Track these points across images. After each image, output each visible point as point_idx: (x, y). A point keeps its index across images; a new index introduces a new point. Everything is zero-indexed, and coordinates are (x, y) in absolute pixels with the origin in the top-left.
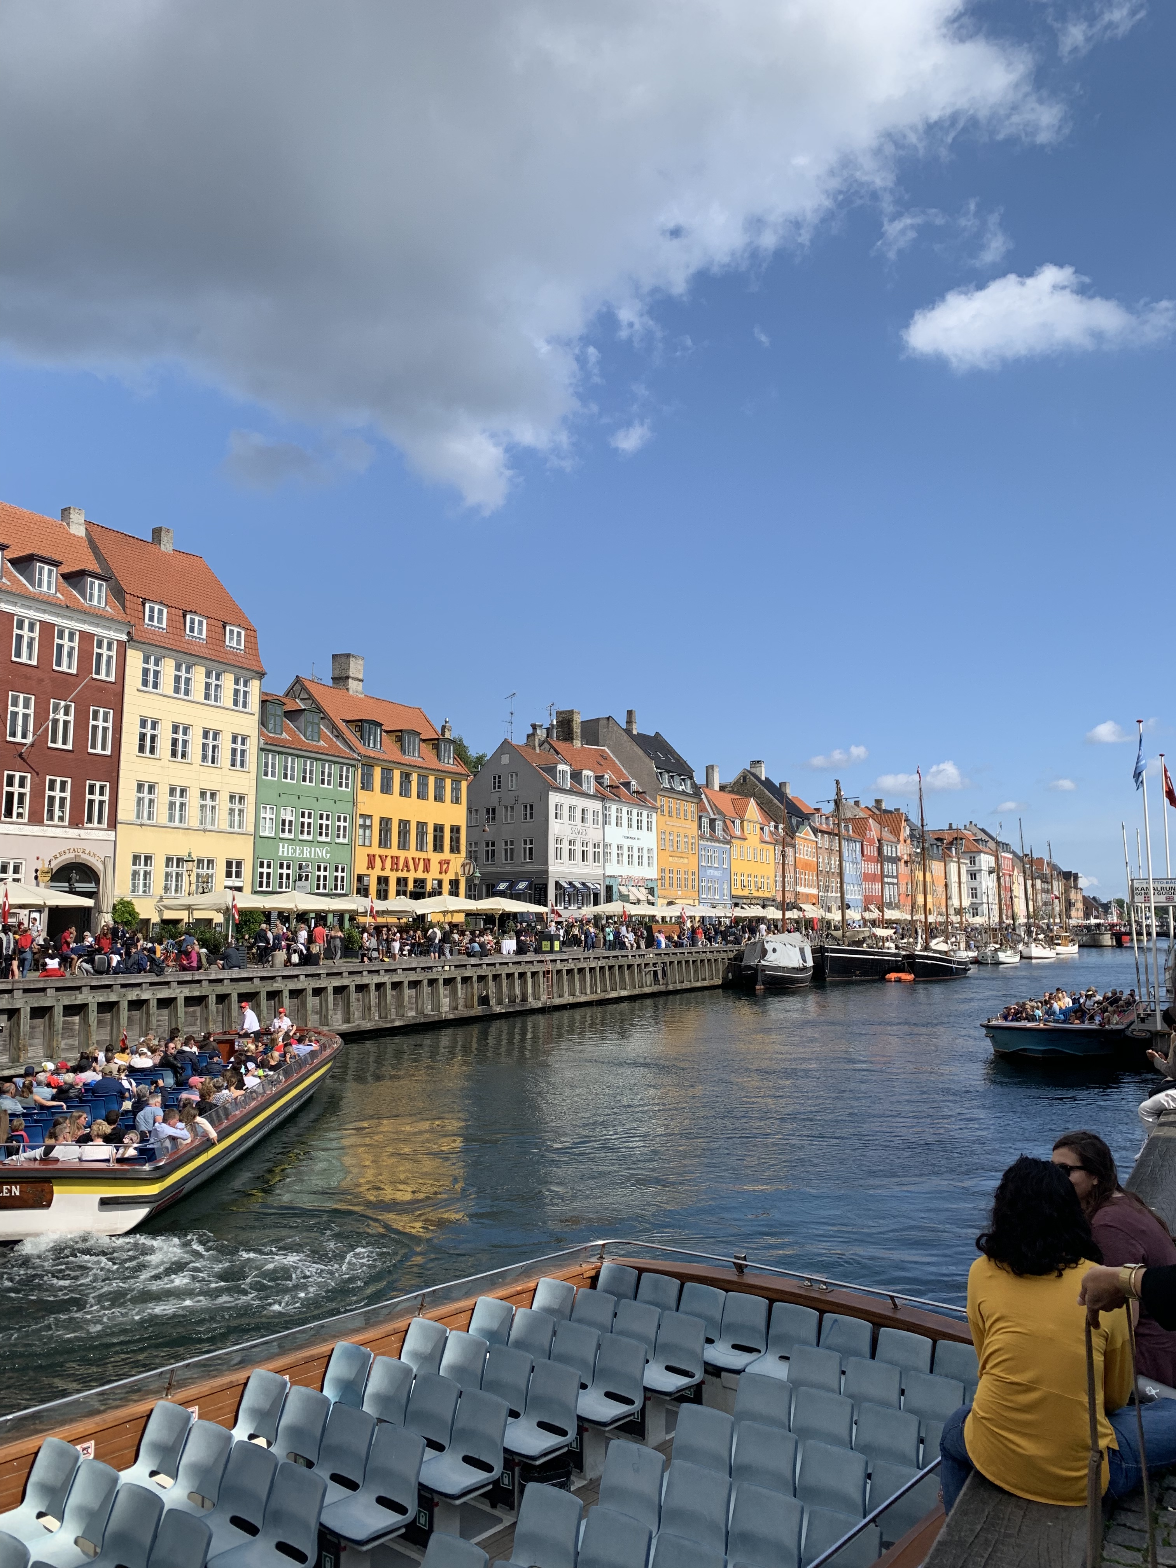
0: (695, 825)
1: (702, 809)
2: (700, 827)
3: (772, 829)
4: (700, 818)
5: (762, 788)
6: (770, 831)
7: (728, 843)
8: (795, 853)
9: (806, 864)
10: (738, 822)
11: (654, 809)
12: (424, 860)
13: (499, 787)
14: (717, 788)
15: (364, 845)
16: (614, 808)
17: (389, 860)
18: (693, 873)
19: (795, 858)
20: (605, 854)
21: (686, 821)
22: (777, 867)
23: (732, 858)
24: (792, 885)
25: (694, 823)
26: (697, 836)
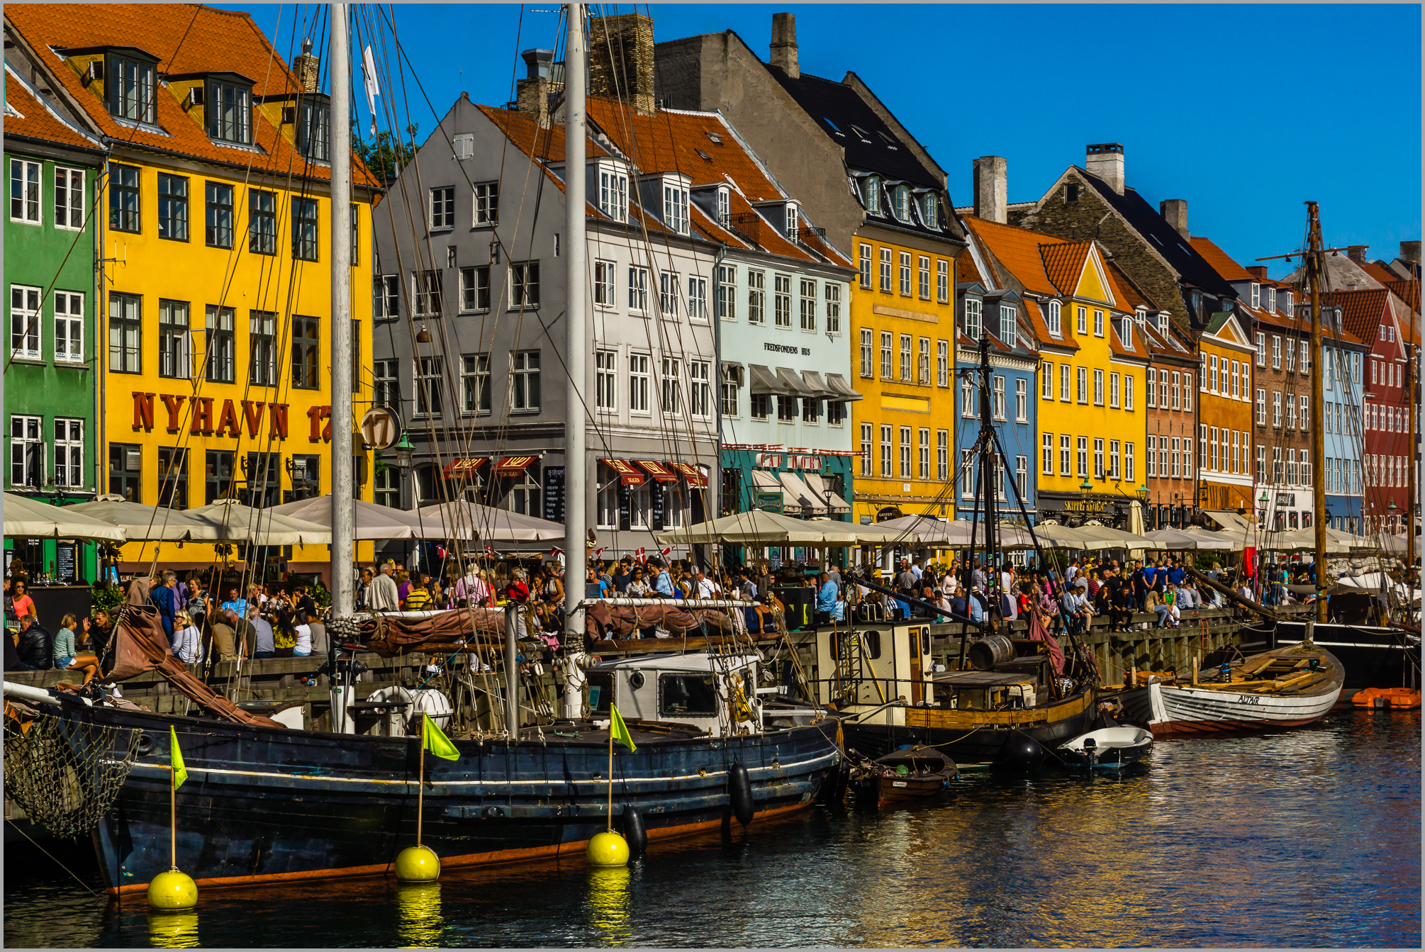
0: (947, 316)
1: (965, 274)
2: (959, 320)
3: (1141, 322)
4: (960, 294)
5: (1118, 216)
6: (1137, 328)
7: (1032, 358)
8: (1198, 383)
9: (1225, 410)
10: (1056, 303)
11: (846, 272)
12: (271, 406)
13: (450, 220)
14: (1001, 217)
15: (124, 371)
16: (742, 269)
17: (185, 410)
18: (942, 438)
19: (1198, 395)
20: (722, 388)
21: (924, 305)
22: (1152, 420)
23: (1040, 396)
24: (1189, 464)
25: (944, 307)
26: (951, 341)
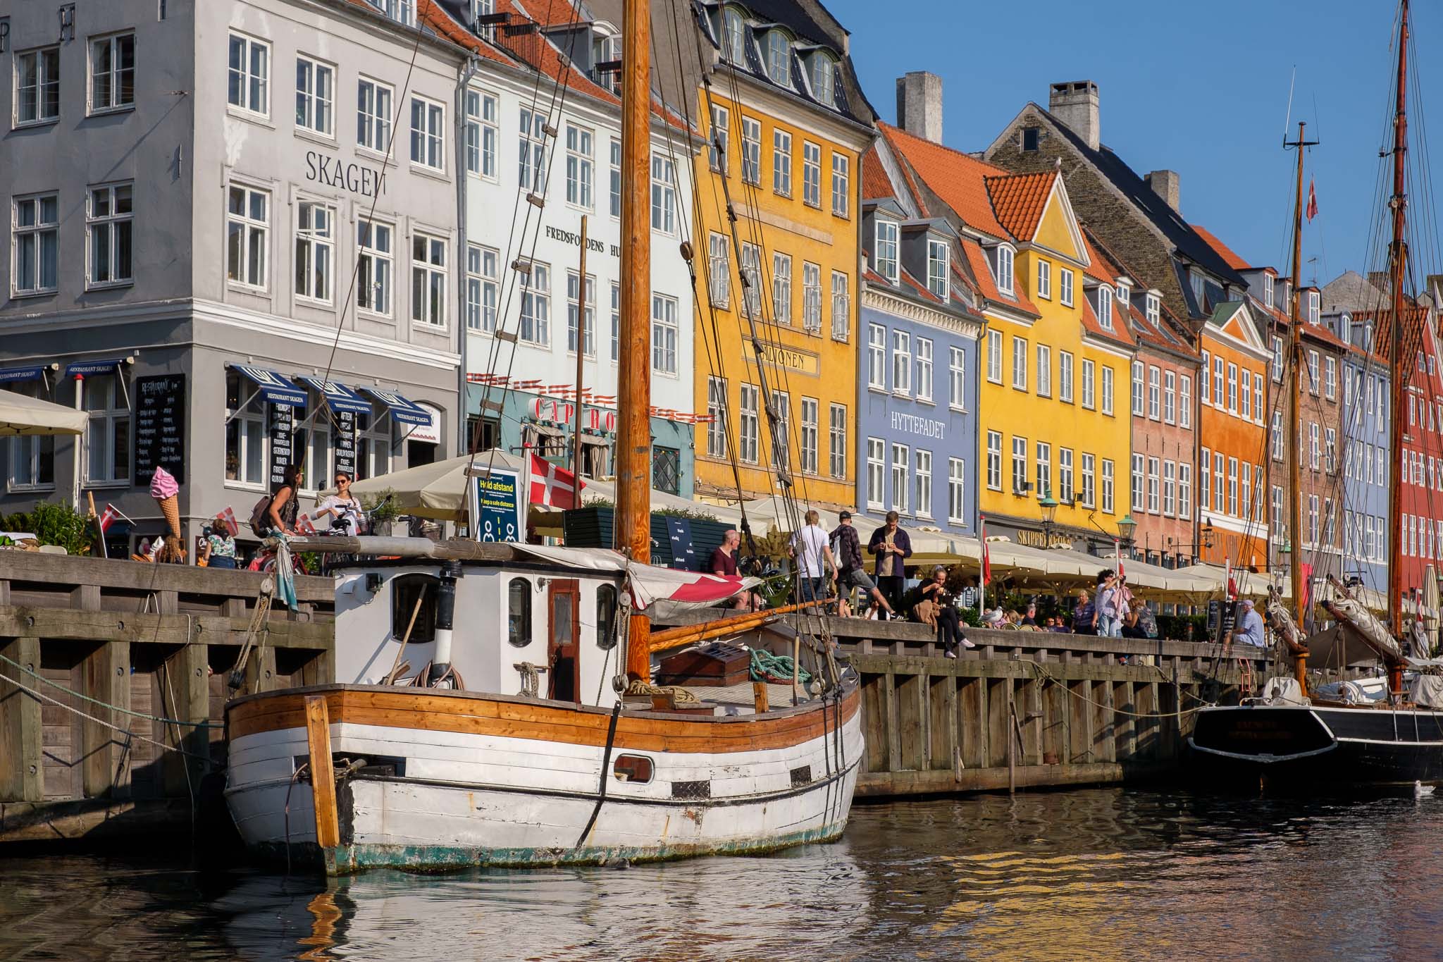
0: (848, 236)
2: (866, 246)
3: (1125, 301)
4: (867, 213)
6: (1118, 303)
7: (976, 320)
8: (1198, 392)
9: (1234, 434)
10: (1006, 249)
16: (510, 103)
18: (837, 416)
19: (1198, 407)
20: (466, 287)
21: (812, 214)
22: (1139, 433)
23: (984, 377)
24: (1188, 499)
25: (841, 223)
26: (853, 275)
